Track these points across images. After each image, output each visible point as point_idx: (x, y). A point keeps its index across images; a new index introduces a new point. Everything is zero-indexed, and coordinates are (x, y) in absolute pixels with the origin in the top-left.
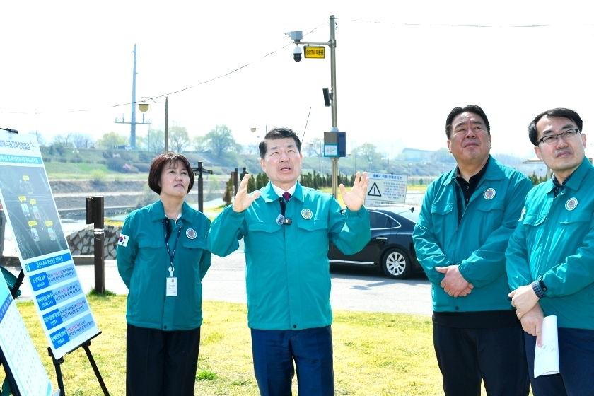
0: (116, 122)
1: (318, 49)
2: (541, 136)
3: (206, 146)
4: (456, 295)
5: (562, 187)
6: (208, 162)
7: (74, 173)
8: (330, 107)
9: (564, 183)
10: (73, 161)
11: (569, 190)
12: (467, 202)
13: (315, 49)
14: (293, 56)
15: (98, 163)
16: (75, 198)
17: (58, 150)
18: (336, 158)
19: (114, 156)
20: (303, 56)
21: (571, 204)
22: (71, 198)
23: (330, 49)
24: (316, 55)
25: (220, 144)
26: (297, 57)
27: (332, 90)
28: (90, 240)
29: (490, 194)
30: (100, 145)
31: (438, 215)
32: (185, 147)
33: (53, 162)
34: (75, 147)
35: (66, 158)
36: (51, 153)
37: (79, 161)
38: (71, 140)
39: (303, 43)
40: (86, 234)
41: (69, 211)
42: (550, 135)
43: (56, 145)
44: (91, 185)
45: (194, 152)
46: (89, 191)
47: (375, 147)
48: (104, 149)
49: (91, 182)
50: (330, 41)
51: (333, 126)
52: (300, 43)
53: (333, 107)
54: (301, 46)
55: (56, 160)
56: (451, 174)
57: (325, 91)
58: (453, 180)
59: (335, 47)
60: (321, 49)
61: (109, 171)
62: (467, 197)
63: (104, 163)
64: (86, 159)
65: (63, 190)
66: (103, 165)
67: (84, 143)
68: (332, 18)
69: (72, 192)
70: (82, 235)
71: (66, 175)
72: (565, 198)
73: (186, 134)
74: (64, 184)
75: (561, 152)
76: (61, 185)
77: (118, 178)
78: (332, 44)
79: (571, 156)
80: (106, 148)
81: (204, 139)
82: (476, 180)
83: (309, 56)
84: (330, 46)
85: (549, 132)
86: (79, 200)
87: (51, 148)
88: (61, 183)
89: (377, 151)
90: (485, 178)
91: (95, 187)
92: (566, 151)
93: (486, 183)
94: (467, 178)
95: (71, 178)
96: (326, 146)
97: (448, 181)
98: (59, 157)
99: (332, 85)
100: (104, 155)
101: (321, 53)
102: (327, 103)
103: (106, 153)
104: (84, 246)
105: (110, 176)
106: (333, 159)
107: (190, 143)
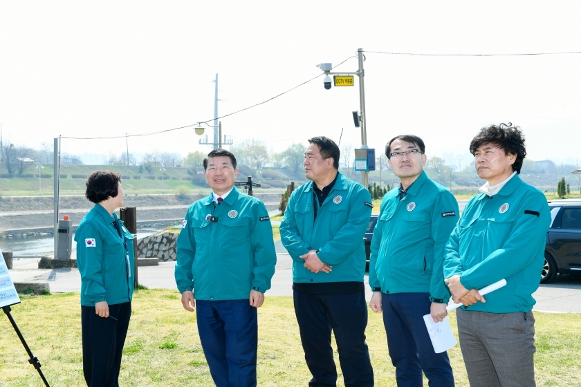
0: (200, 143)
1: (347, 78)
2: (392, 151)
3: (284, 163)
4: (317, 272)
5: (405, 193)
6: (286, 176)
7: (162, 188)
8: (360, 128)
9: (407, 190)
10: (161, 178)
11: (410, 196)
12: (321, 205)
13: (344, 78)
14: (324, 85)
15: (184, 179)
16: (162, 210)
17: (147, 168)
18: (366, 171)
19: (198, 173)
20: (333, 84)
21: (411, 207)
22: (159, 210)
23: (358, 77)
24: (345, 83)
25: (297, 161)
26: (328, 86)
27: (361, 113)
28: (153, 245)
29: (338, 200)
30: (185, 163)
31: (299, 213)
32: (264, 164)
33: (142, 179)
34: (163, 166)
35: (154, 175)
36: (141, 172)
37: (166, 178)
38: (159, 159)
39: (333, 74)
40: (150, 240)
41: (156, 222)
42: (398, 151)
43: (145, 164)
44: (177, 199)
45: (272, 168)
46: (174, 204)
47: (444, 161)
48: (190, 167)
49: (176, 196)
50: (359, 71)
51: (363, 144)
52: (330, 74)
53: (362, 128)
54: (331, 77)
55: (145, 177)
56: (310, 185)
57: (355, 114)
58: (311, 189)
59: (363, 75)
60: (350, 78)
61: (193, 186)
62: (321, 201)
63: (189, 179)
64: (173, 176)
65: (151, 203)
66: (188, 181)
67: (171, 162)
68: (360, 51)
69: (159, 205)
70: (146, 241)
71: (155, 190)
72: (407, 201)
73: (265, 152)
74: (152, 198)
75: (404, 164)
76: (149, 199)
77: (202, 193)
78: (361, 74)
79: (410, 168)
80: (191, 166)
81: (282, 156)
82: (328, 189)
83: (338, 84)
84: (359, 75)
85: (398, 149)
86: (165, 212)
87: (141, 167)
88: (149, 197)
89: (446, 164)
90: (334, 188)
91: (180, 201)
92: (408, 164)
93: (335, 192)
94: (321, 188)
95: (159, 192)
96: (357, 162)
97: (308, 190)
98: (148, 175)
99: (361, 109)
100: (189, 173)
101: (349, 81)
102: (357, 124)
103: (191, 170)
104: (148, 250)
105: (194, 190)
106: (364, 172)
107: (268, 160)
